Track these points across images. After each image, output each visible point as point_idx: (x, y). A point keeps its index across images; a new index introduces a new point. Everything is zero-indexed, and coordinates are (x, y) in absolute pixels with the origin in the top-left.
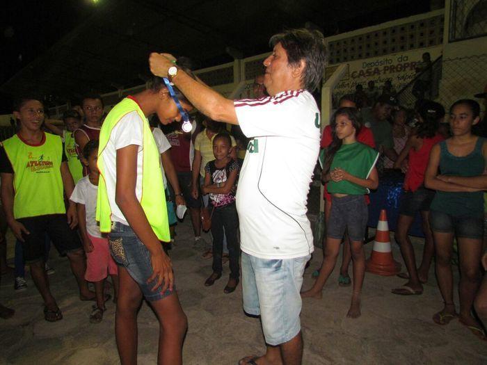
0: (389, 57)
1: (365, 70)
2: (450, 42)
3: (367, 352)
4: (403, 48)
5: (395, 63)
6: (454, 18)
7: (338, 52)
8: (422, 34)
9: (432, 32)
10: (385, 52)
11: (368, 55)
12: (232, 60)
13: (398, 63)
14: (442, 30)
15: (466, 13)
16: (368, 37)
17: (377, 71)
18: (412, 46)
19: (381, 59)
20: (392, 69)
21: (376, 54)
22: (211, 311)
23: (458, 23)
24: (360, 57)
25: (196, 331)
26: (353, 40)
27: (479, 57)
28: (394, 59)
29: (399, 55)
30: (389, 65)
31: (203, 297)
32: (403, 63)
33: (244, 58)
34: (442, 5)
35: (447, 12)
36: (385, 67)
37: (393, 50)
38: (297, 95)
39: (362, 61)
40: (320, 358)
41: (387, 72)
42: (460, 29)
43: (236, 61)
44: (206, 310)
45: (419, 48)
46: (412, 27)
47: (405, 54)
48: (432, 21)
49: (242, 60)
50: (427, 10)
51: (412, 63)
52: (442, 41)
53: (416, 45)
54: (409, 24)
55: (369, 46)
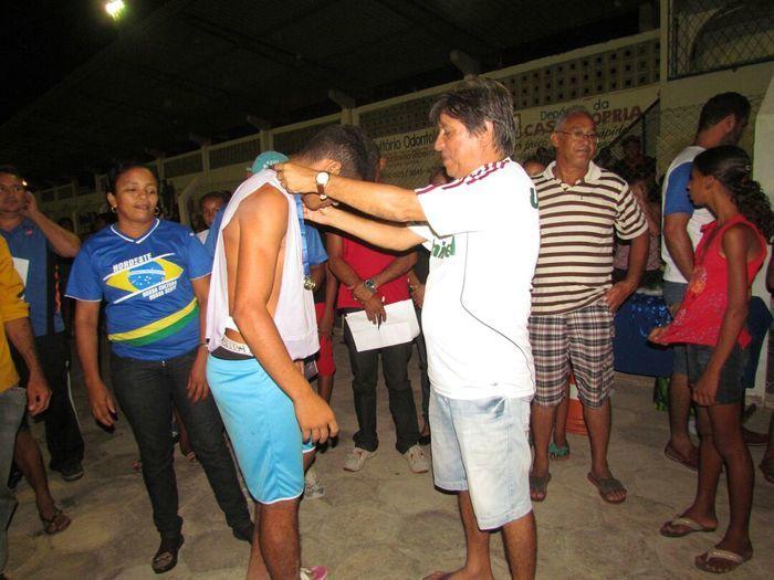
0: (580, 102)
1: (544, 123)
2: (669, 79)
4: (600, 89)
6: (675, 43)
8: (628, 68)
9: (643, 65)
10: (574, 95)
11: (548, 100)
12: (339, 110)
13: (594, 111)
14: (658, 61)
15: (692, 34)
16: (548, 72)
18: (614, 86)
19: (568, 105)
21: (561, 98)
23: (680, 50)
24: (537, 102)
28: (589, 105)
29: (595, 100)
32: (601, 111)
33: (357, 107)
34: (656, 24)
35: (663, 33)
37: (587, 92)
38: (502, 167)
39: (540, 109)
42: (683, 59)
43: (345, 112)
45: (625, 88)
46: (614, 56)
47: (603, 98)
48: (642, 49)
49: (353, 110)
50: (632, 29)
51: (615, 111)
52: (658, 77)
53: (621, 83)
54: (608, 52)
55: (549, 86)
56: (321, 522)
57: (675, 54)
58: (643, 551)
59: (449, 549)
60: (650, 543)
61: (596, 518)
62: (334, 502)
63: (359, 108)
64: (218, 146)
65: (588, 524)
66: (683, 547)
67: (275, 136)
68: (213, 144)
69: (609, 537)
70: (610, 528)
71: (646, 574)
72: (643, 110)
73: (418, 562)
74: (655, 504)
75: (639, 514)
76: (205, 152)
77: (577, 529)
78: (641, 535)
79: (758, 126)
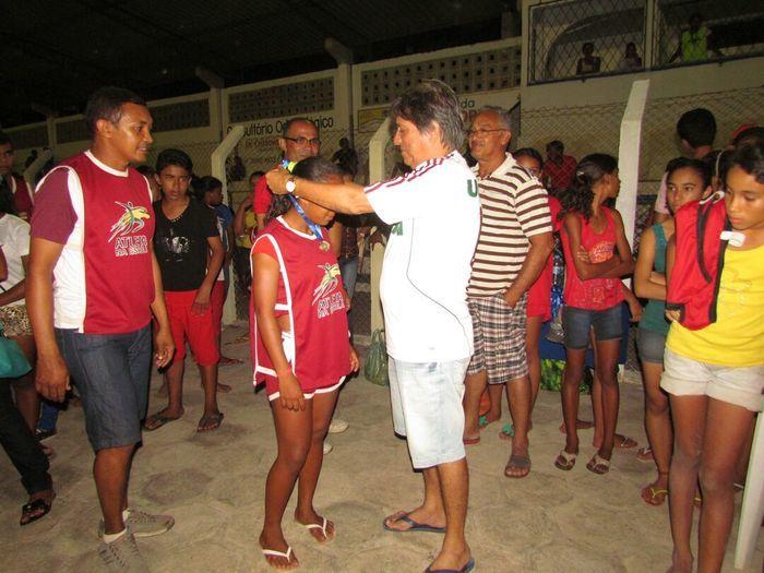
2: (529, 84)
3: (476, 528)
4: (467, 89)
6: (533, 51)
7: (376, 88)
8: (492, 71)
9: (505, 68)
12: (207, 89)
14: (519, 67)
15: (548, 44)
16: (419, 69)
18: (479, 87)
22: (228, 501)
23: (538, 60)
25: (209, 536)
26: (397, 72)
29: (462, 98)
31: (210, 479)
32: (467, 110)
33: (226, 87)
34: (518, 32)
35: (524, 41)
38: (441, 163)
40: (413, 547)
42: (540, 66)
43: (214, 91)
44: (220, 500)
45: (489, 90)
46: (479, 59)
47: (471, 97)
48: (505, 54)
49: (223, 91)
50: (497, 37)
52: (518, 81)
53: (485, 85)
54: (474, 54)
56: (225, 525)
57: (534, 64)
59: (364, 541)
60: (550, 515)
61: (498, 495)
62: (236, 503)
63: (229, 89)
64: (66, 119)
65: (492, 503)
66: (579, 516)
68: (61, 116)
69: (513, 513)
70: (512, 504)
71: (551, 544)
73: (334, 557)
74: (549, 476)
75: (537, 488)
76: (51, 123)
77: (485, 507)
78: (542, 508)
79: (622, 129)
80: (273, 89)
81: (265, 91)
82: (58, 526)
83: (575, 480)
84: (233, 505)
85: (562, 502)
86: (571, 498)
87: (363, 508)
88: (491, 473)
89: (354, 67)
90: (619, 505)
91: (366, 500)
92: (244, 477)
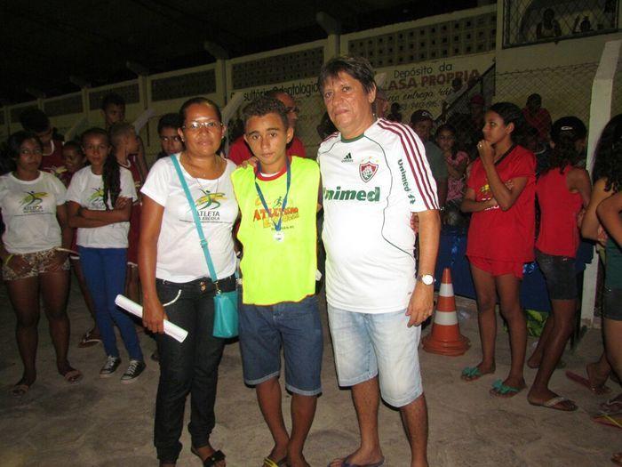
0: (428, 64)
1: (397, 81)
2: (504, 48)
3: (447, 460)
4: (445, 53)
5: (436, 72)
6: (508, 18)
8: (469, 37)
9: (481, 34)
10: (423, 57)
11: (401, 61)
12: (213, 60)
13: (439, 73)
14: (494, 32)
15: (522, 9)
16: (401, 36)
17: (413, 84)
18: (457, 51)
19: (417, 66)
20: (432, 81)
21: (412, 59)
23: (512, 24)
24: (391, 62)
26: (381, 41)
27: (553, 71)
28: (435, 67)
29: (441, 62)
30: (428, 75)
32: (445, 73)
33: (230, 58)
35: (499, 8)
36: (423, 78)
37: (433, 55)
39: (393, 68)
41: (426, 85)
42: (515, 30)
43: (219, 62)
45: (466, 54)
46: (457, 26)
47: (448, 61)
48: (481, 20)
49: (227, 62)
51: (457, 73)
52: (494, 45)
53: (462, 50)
54: (452, 21)
55: (401, 48)
57: (508, 26)
58: (514, 460)
60: (518, 452)
61: (469, 431)
63: (232, 60)
64: (97, 89)
65: (463, 438)
66: (546, 455)
67: (153, 82)
68: (93, 87)
69: (482, 449)
70: (482, 440)
72: (481, 73)
74: (518, 416)
75: (507, 427)
76: (85, 93)
77: (455, 442)
78: (511, 446)
79: (593, 88)
80: (270, 59)
81: (264, 61)
82: (83, 437)
83: (544, 420)
84: (228, 427)
85: (530, 441)
86: (540, 438)
87: (342, 436)
88: (463, 410)
89: (342, 36)
90: (587, 447)
91: (346, 429)
92: (239, 403)
